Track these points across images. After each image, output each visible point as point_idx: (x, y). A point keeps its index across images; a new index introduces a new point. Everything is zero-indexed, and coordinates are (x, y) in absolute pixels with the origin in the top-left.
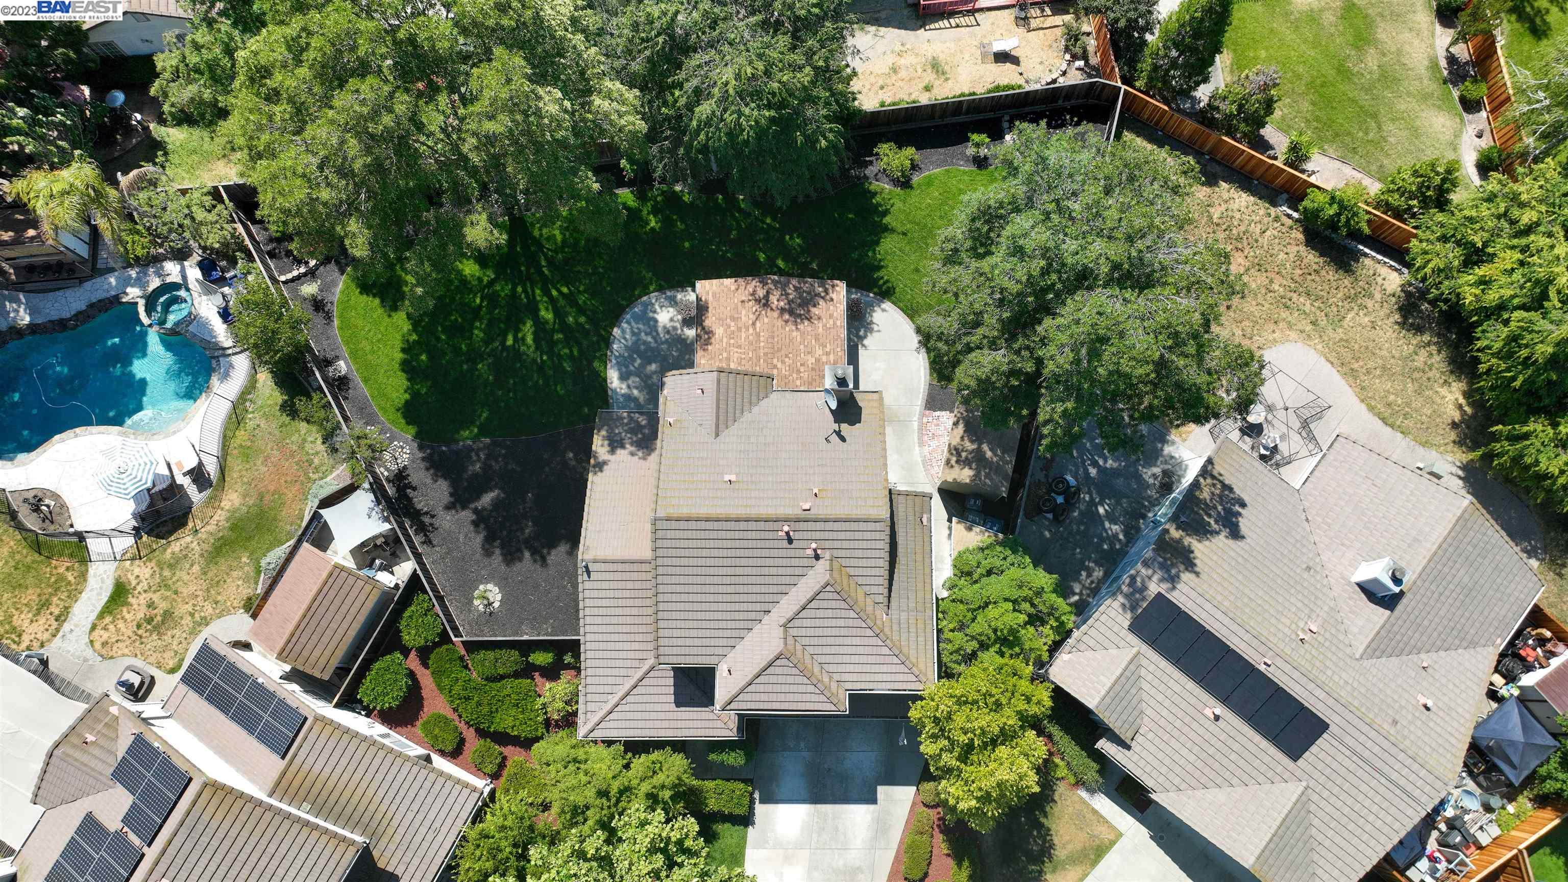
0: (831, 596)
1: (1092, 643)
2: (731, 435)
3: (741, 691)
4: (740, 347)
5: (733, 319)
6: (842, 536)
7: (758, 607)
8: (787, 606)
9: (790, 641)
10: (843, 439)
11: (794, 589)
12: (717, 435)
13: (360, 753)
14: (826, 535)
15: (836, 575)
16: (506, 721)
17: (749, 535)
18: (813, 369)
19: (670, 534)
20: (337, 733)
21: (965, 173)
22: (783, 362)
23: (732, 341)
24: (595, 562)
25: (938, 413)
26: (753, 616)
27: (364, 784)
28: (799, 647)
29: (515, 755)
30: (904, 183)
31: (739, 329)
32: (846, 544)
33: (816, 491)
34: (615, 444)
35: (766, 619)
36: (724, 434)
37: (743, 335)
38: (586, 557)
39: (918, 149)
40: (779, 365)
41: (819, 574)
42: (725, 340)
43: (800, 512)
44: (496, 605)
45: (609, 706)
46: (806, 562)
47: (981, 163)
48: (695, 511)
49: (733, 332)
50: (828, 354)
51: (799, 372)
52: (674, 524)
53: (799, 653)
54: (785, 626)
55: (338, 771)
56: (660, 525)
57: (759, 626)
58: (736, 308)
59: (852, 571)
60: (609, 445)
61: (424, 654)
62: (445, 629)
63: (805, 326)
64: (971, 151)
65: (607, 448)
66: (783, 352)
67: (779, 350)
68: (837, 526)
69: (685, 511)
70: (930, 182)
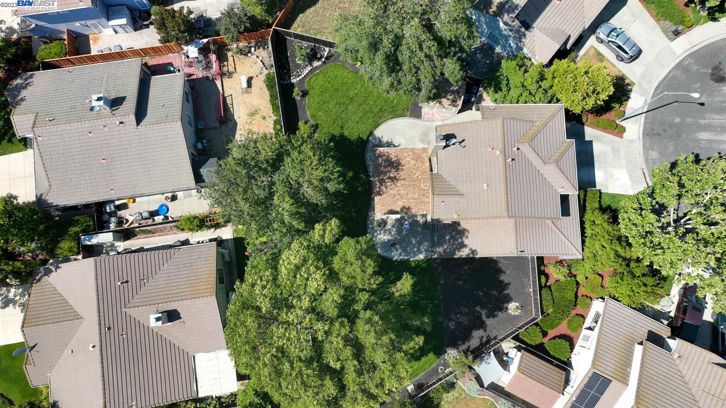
0: (533, 144)
1: (532, 46)
2: (461, 188)
3: (570, 182)
4: (408, 193)
5: (394, 197)
6: (509, 137)
7: (537, 175)
8: (537, 162)
9: (550, 161)
10: (464, 140)
11: (530, 159)
12: (463, 194)
13: (603, 349)
14: (510, 144)
15: (525, 141)
16: (570, 295)
17: (511, 176)
18: (417, 161)
19: (513, 211)
20: (597, 358)
21: (309, 101)
22: (415, 174)
23: (405, 197)
24: (517, 248)
25: (423, 114)
26: (540, 177)
27: (615, 346)
28: (552, 158)
29: (582, 291)
30: (316, 127)
31: (399, 194)
32: (512, 137)
33: (490, 149)
34: (462, 246)
35: (541, 172)
36: (462, 192)
37: (402, 192)
38: (516, 252)
39: (298, 121)
40: (416, 175)
41: (525, 149)
42: (404, 200)
43: (501, 155)
44: (517, 304)
45: (570, 244)
46: (520, 154)
47: (305, 94)
48: (504, 200)
49: (401, 197)
50: (409, 155)
51: (419, 167)
52: (510, 209)
53: (555, 158)
54: (545, 163)
55: (612, 357)
56: (510, 215)
57: (544, 175)
58: (389, 196)
59: (522, 135)
60: (462, 248)
61: (545, 334)
62: (534, 324)
63: (403, 162)
64: (298, 98)
65: (464, 249)
66: (410, 174)
67: (409, 175)
68: (506, 140)
69: (504, 205)
70: (314, 116)
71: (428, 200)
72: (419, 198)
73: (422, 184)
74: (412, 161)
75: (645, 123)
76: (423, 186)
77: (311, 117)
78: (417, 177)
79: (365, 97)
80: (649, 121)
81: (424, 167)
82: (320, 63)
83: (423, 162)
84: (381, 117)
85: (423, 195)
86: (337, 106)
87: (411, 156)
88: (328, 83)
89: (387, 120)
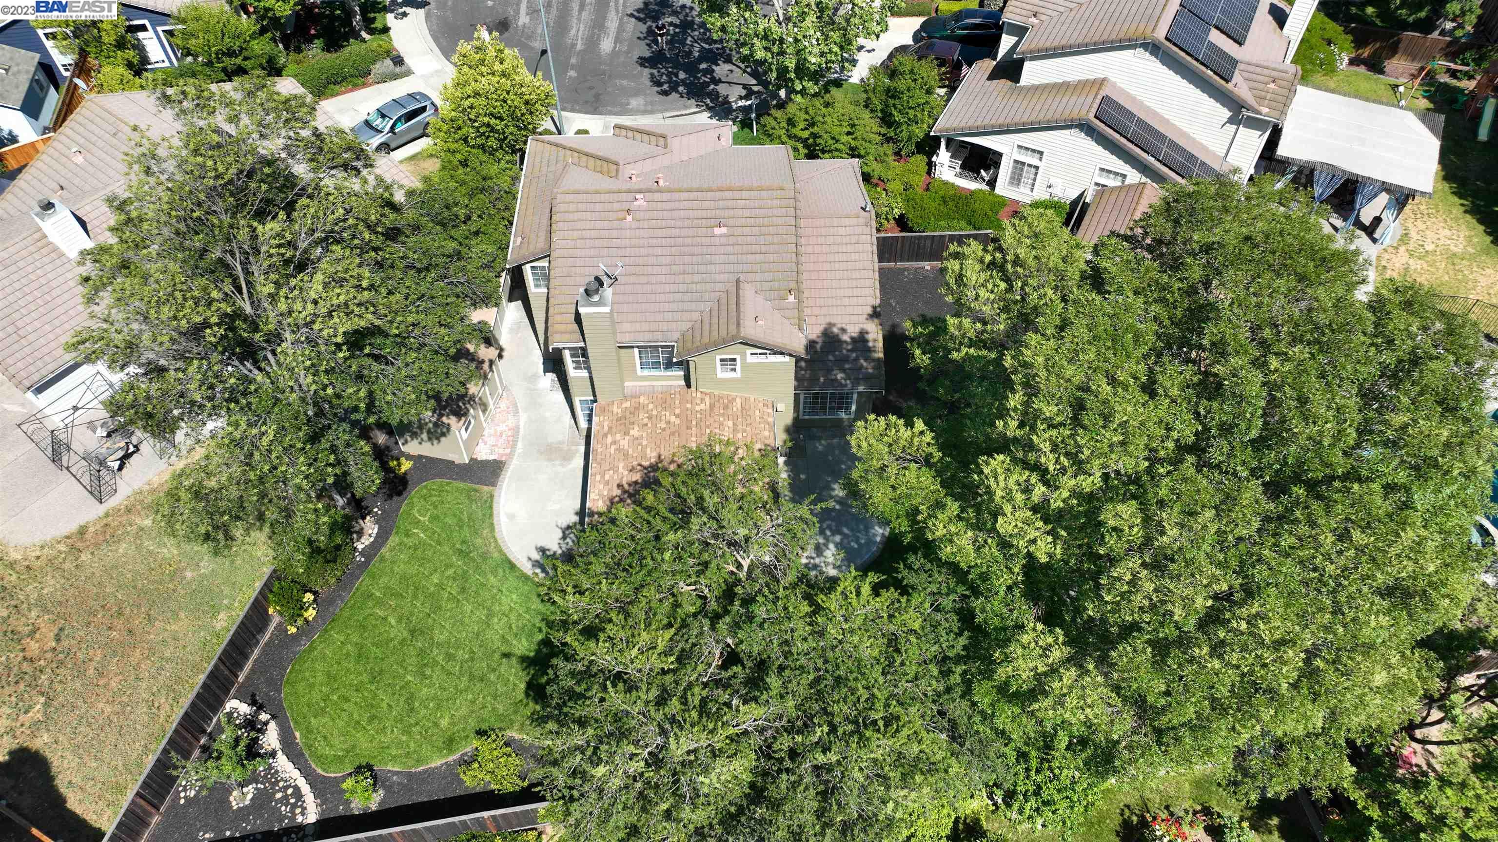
21: (394, 759)
22: (668, 423)
25: (490, 458)
30: (488, 734)
34: (861, 340)
36: (730, 281)
50: (614, 442)
51: (650, 418)
65: (870, 337)
66: (668, 432)
70: (450, 743)
71: (738, 400)
72: (734, 418)
73: (698, 408)
74: (632, 432)
75: (573, 110)
76: (702, 406)
77: (451, 751)
78: (677, 416)
79: (415, 597)
80: (569, 106)
81: (651, 406)
82: (272, 726)
83: (636, 408)
84: (485, 556)
85: (726, 407)
86: (428, 672)
87: (618, 437)
88: (347, 700)
89: (496, 541)
